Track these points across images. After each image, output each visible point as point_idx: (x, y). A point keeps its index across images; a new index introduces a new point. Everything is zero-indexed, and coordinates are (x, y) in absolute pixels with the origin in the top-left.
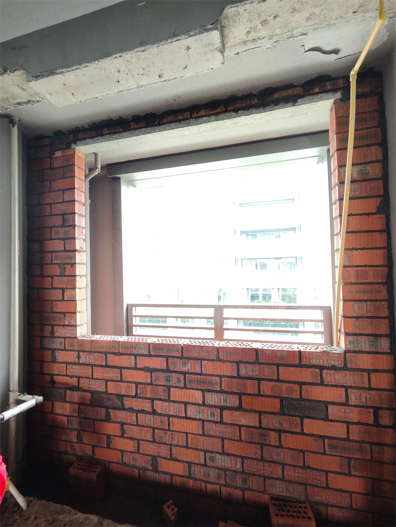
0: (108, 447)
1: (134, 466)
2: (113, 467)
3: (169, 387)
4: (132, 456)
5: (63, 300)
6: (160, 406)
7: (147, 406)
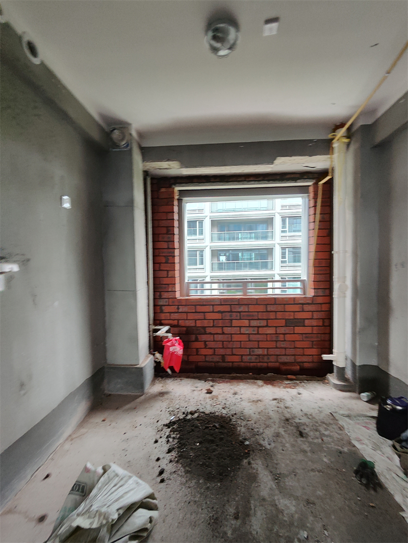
0: (197, 354)
1: (211, 362)
2: (200, 364)
3: (231, 320)
4: (211, 357)
5: (167, 277)
6: (227, 330)
7: (219, 331)
